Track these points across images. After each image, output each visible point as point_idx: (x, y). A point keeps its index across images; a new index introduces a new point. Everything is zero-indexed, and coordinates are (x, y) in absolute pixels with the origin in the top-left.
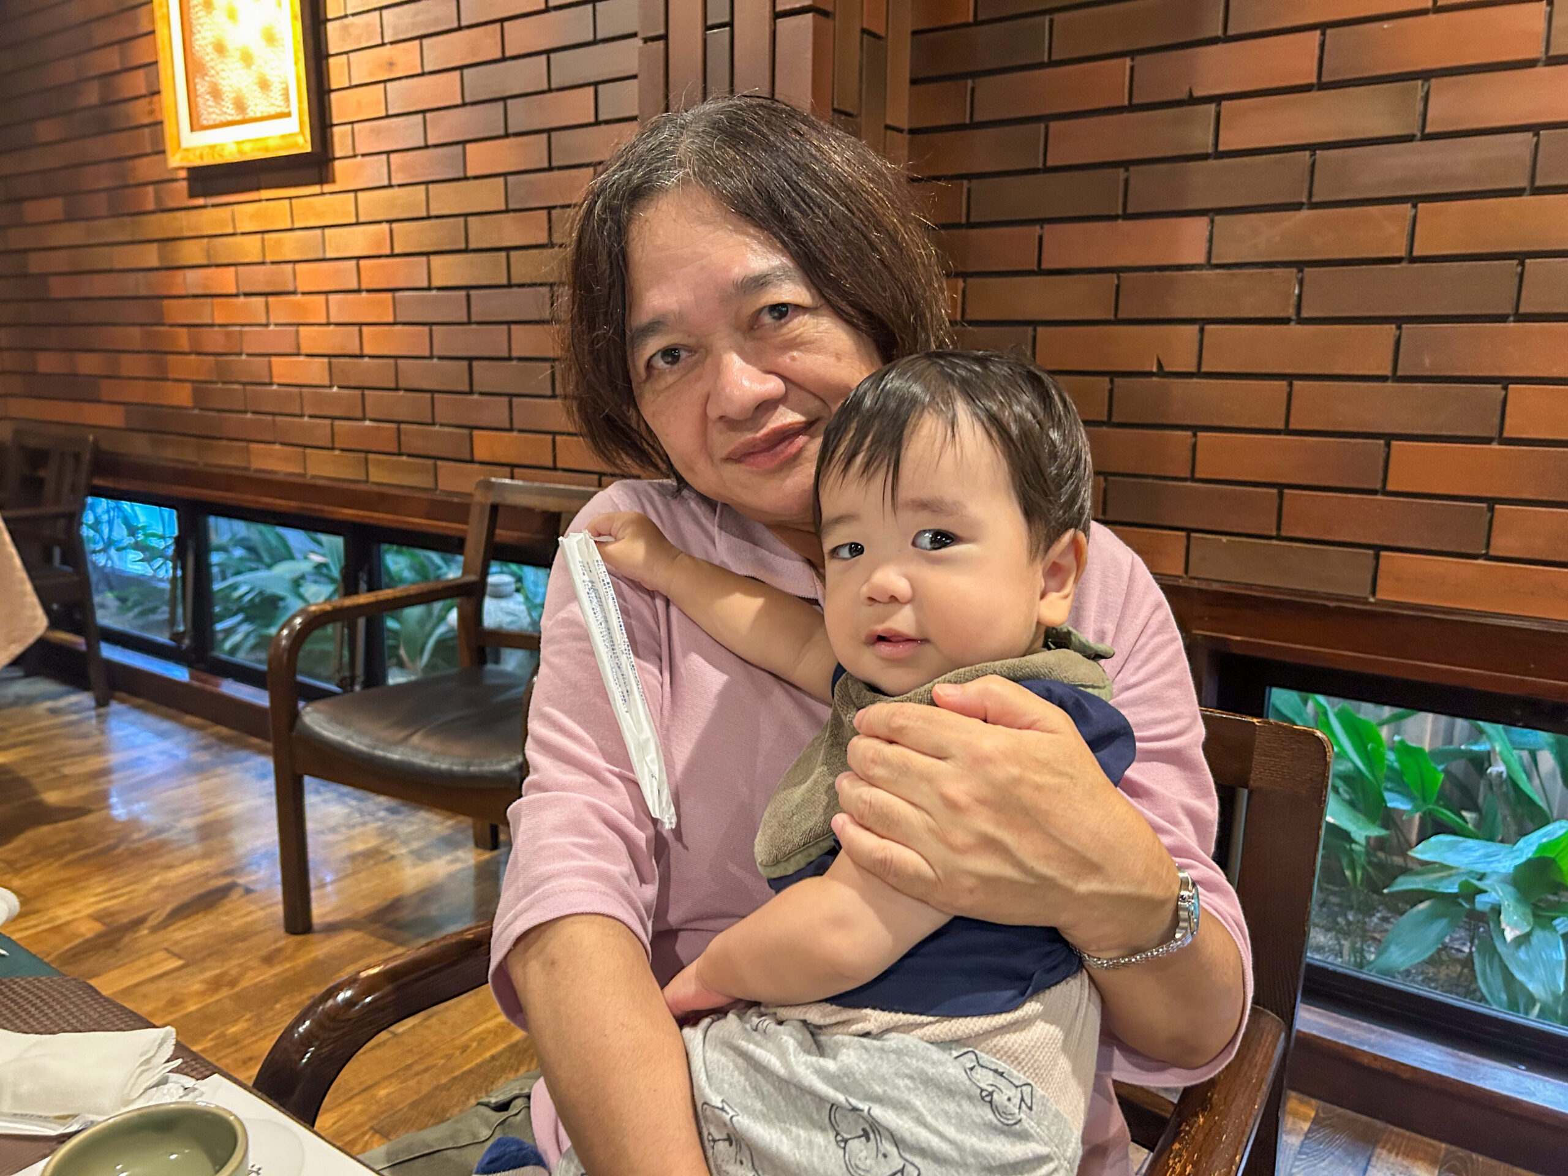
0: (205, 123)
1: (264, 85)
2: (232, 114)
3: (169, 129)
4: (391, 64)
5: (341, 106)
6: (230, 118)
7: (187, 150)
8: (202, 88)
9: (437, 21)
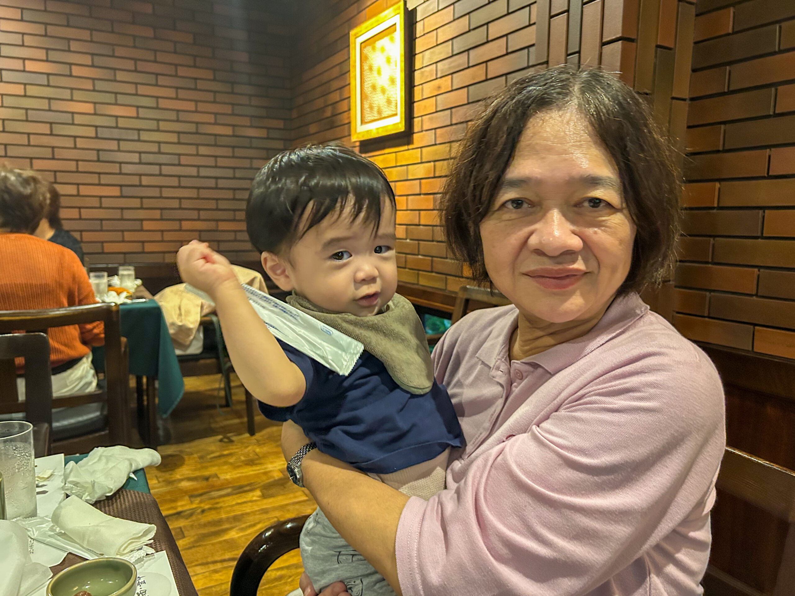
0: (366, 121)
1: (389, 102)
2: (376, 116)
3: (353, 125)
4: (439, 87)
5: (418, 109)
6: (376, 118)
7: (359, 133)
8: (366, 106)
9: (459, 65)
